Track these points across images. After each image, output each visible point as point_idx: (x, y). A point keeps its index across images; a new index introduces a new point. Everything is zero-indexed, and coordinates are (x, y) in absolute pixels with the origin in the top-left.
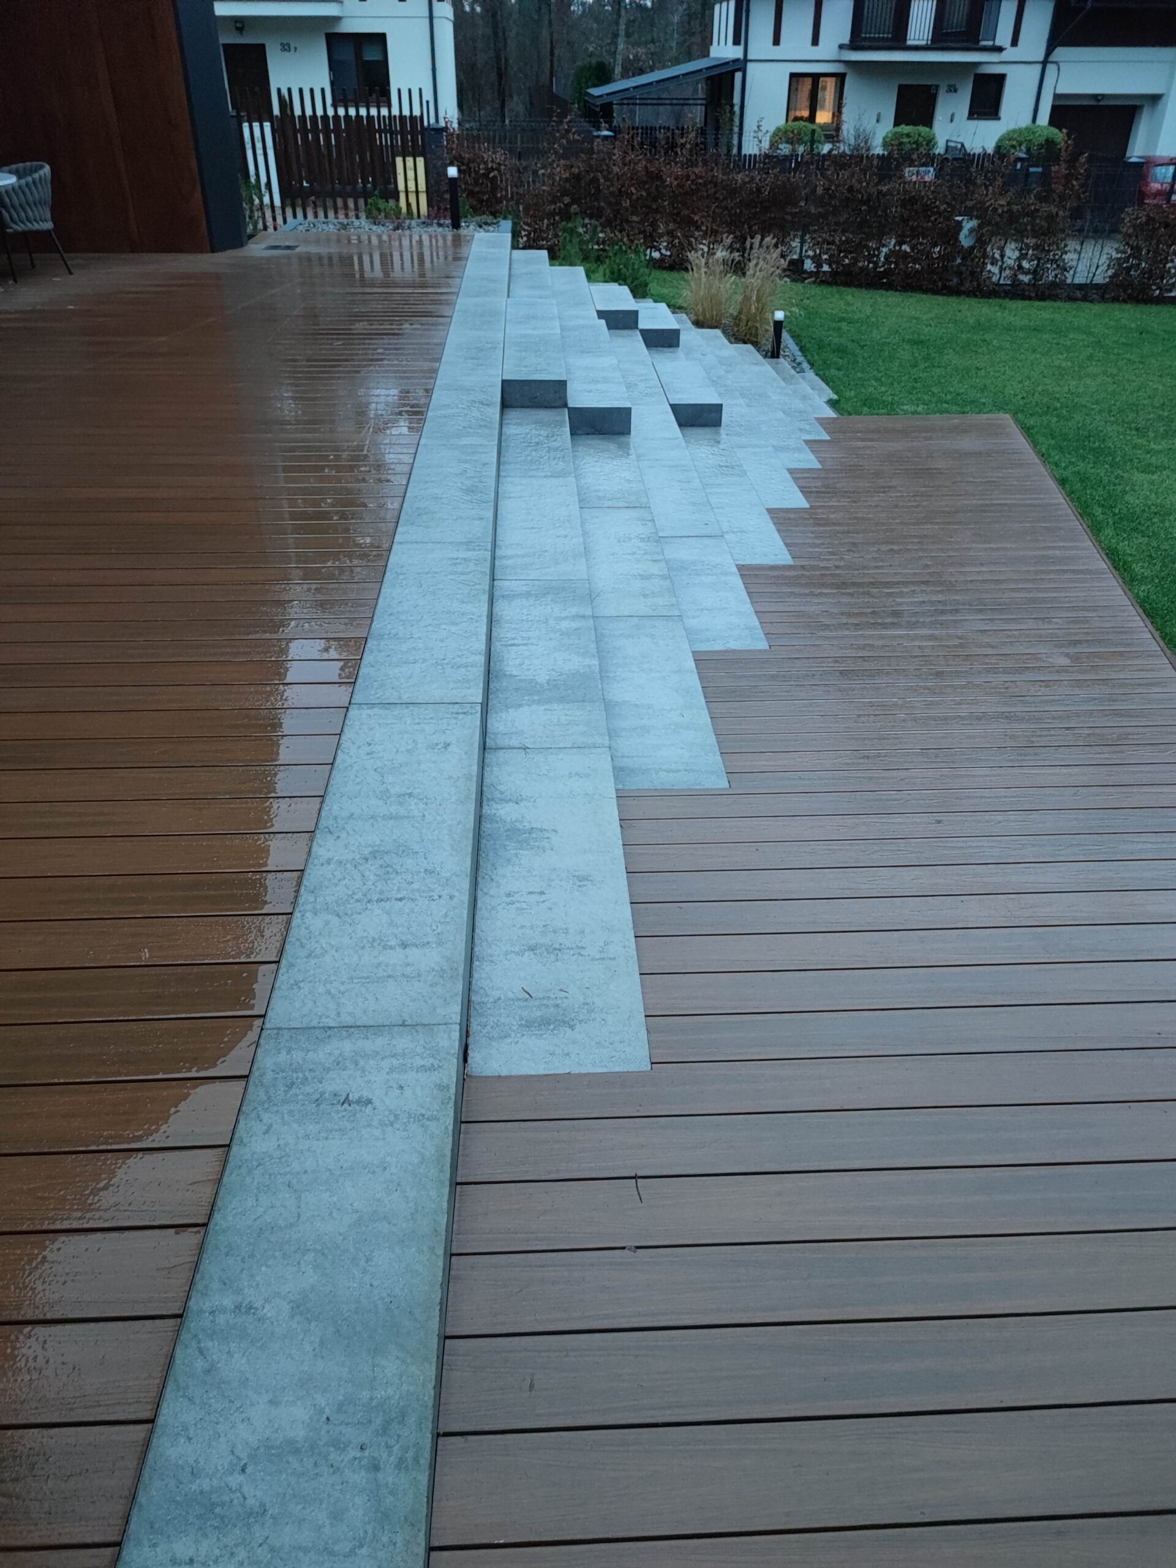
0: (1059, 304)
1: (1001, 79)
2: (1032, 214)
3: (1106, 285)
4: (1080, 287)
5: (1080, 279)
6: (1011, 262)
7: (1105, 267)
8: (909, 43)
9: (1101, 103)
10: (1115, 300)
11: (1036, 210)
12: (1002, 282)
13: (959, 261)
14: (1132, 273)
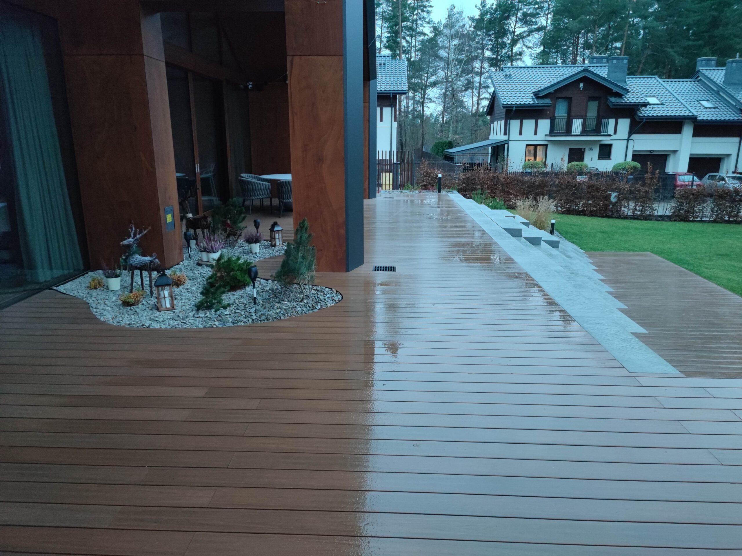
0: (653, 222)
1: (610, 146)
2: (639, 191)
3: (671, 216)
4: (660, 216)
5: (660, 214)
6: (632, 207)
7: (670, 209)
8: (572, 134)
9: (652, 154)
10: (675, 221)
11: (640, 189)
12: (629, 214)
13: (611, 206)
14: (681, 211)
